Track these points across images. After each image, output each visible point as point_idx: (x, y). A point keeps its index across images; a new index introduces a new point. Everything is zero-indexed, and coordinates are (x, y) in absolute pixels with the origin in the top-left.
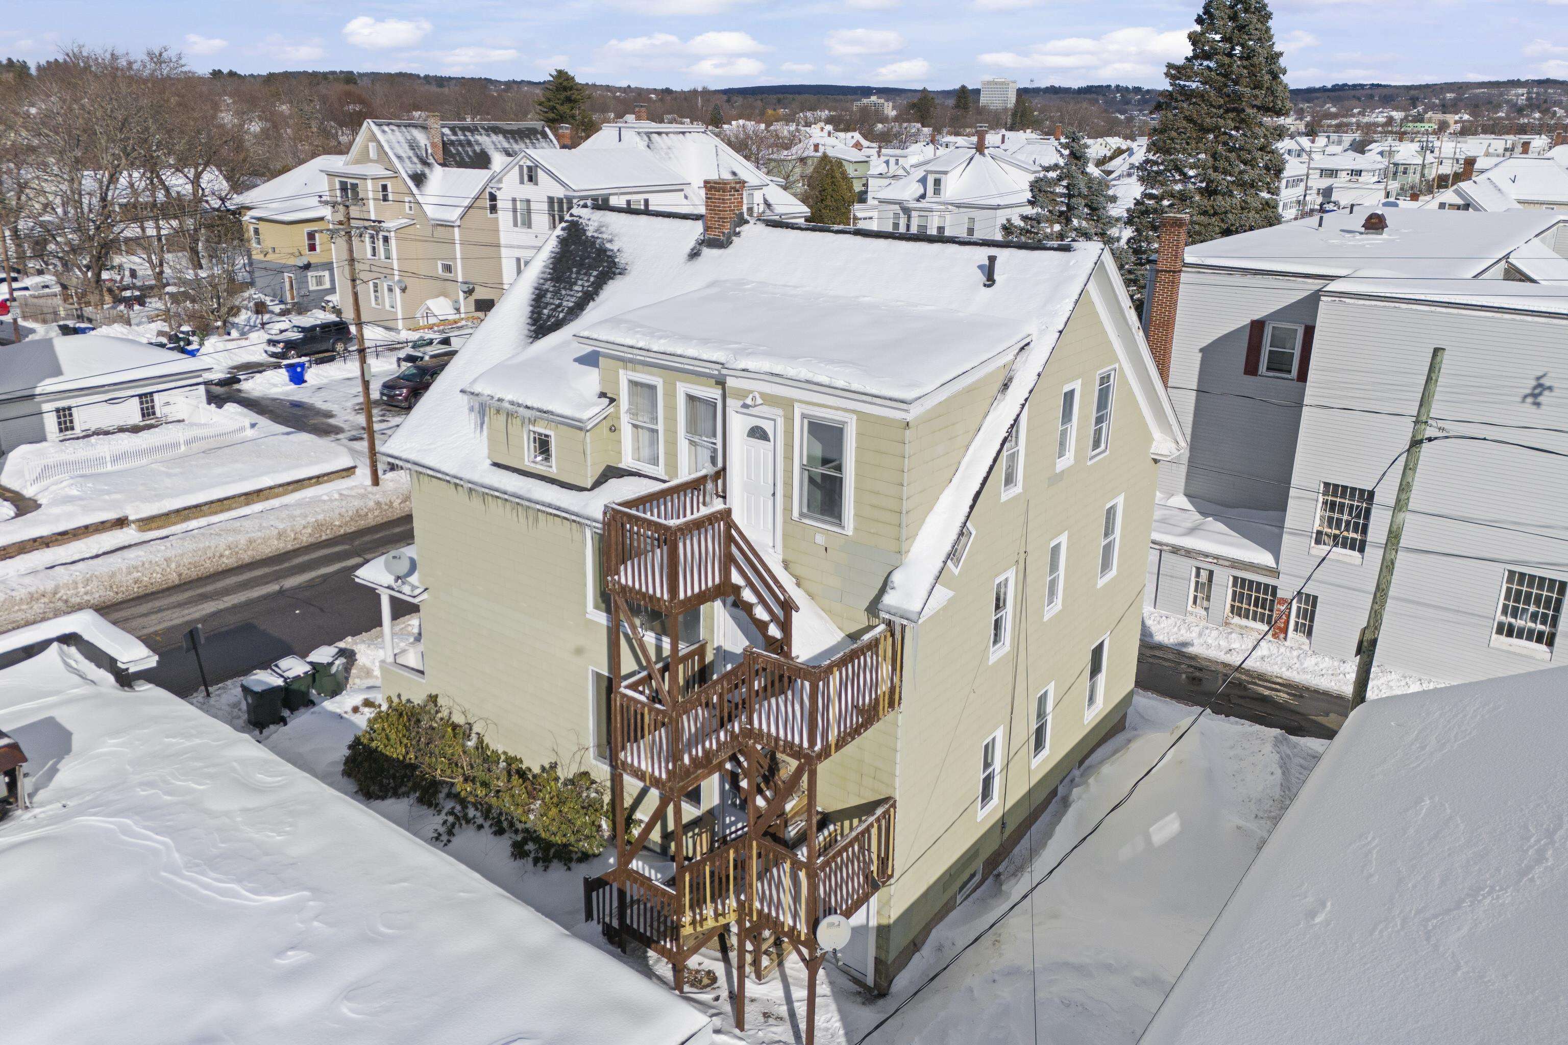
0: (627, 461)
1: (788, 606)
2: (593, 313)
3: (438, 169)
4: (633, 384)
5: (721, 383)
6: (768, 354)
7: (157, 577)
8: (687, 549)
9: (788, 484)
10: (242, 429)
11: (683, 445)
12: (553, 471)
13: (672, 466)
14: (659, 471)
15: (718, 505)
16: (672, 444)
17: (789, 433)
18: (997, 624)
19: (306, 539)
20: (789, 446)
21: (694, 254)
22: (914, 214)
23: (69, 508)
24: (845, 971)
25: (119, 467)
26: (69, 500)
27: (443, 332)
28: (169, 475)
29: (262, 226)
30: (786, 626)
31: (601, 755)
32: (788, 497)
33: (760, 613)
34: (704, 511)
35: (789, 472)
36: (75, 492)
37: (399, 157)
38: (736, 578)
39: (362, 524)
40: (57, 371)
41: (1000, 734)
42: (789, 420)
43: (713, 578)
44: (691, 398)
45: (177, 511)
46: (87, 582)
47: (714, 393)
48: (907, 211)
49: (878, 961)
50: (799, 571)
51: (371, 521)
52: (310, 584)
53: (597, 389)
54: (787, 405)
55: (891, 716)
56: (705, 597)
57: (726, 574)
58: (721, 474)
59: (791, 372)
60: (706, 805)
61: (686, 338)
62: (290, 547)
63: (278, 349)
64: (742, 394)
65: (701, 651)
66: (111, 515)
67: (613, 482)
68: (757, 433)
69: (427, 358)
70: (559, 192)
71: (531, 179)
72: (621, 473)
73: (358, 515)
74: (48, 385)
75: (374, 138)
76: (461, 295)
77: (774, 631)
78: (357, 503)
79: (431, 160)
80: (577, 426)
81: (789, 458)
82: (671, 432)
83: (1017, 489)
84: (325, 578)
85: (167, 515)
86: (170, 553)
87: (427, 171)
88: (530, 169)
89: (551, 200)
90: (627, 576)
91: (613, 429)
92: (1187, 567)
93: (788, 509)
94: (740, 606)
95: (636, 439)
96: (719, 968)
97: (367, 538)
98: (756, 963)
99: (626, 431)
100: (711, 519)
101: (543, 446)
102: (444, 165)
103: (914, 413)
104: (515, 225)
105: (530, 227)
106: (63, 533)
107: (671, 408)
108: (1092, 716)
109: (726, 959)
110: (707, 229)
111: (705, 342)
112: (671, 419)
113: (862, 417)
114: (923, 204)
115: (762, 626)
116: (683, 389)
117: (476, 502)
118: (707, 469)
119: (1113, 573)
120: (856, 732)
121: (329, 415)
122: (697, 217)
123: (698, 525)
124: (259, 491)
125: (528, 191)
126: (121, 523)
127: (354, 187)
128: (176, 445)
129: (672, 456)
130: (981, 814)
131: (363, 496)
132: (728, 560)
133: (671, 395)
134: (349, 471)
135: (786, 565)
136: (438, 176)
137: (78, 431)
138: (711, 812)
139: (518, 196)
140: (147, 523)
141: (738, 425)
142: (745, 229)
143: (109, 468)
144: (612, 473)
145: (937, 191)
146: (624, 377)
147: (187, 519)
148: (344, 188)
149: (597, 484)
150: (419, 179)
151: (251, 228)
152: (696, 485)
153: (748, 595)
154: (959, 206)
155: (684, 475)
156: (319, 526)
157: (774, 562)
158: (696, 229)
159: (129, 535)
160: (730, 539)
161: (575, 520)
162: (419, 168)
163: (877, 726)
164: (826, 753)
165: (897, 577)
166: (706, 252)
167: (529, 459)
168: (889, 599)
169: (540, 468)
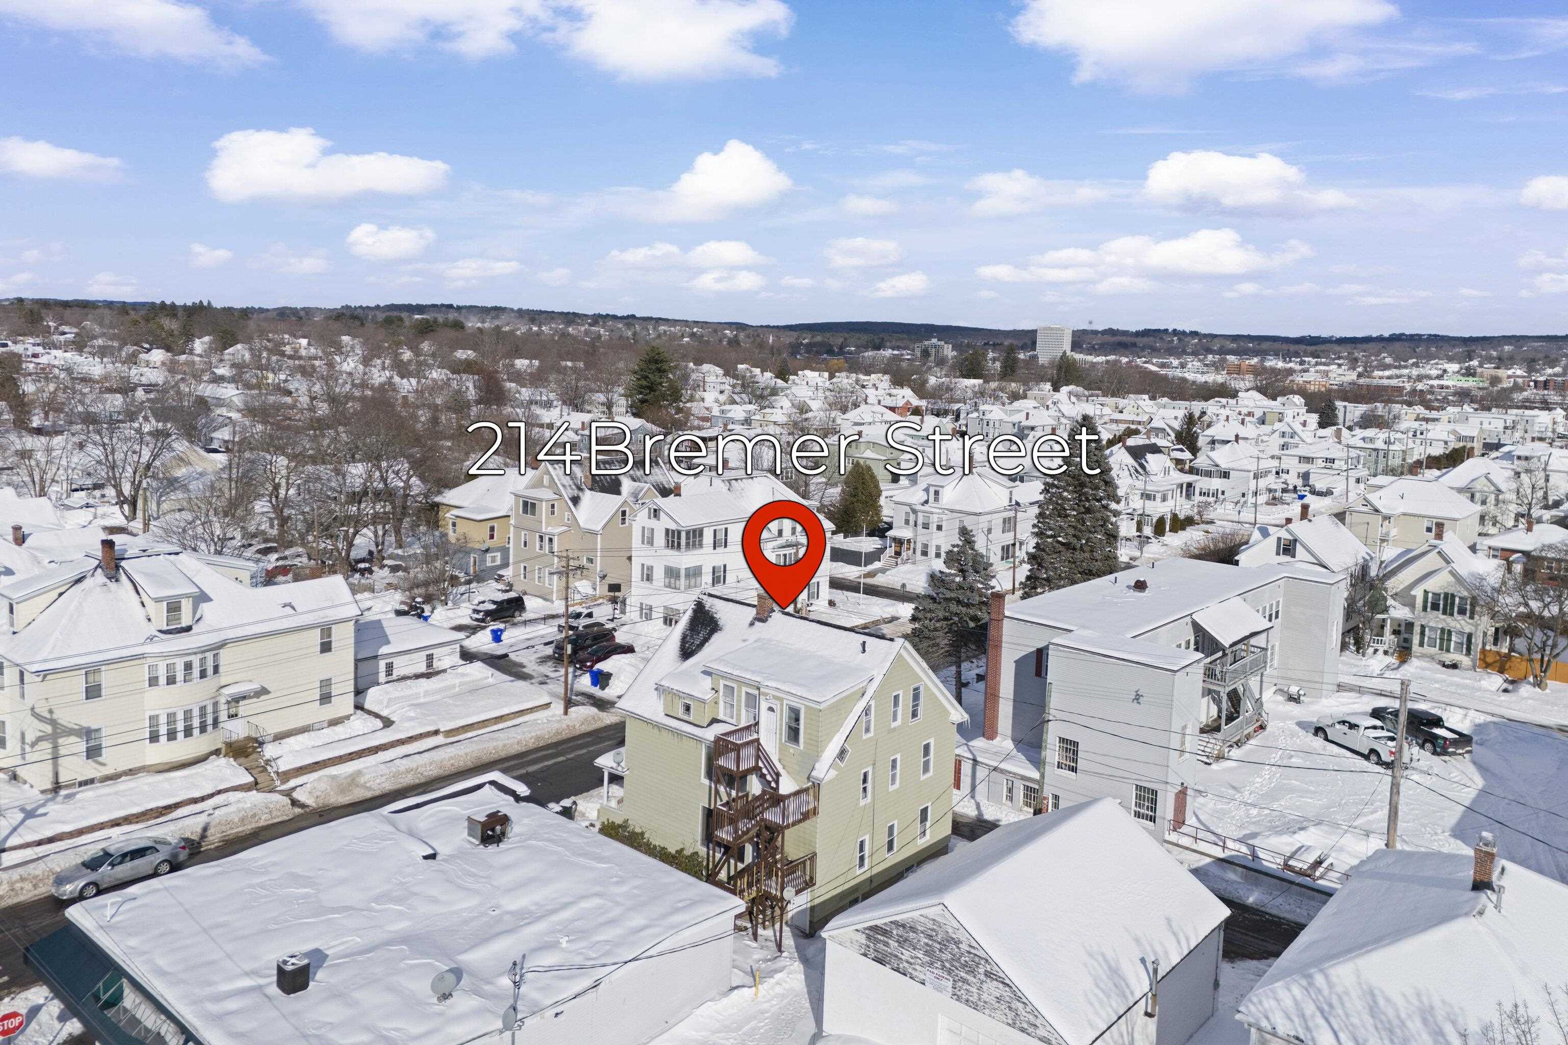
0: (721, 717)
1: (778, 775)
2: (708, 649)
3: (588, 493)
4: (725, 686)
5: (759, 689)
6: (777, 680)
7: (462, 763)
8: (744, 753)
9: (781, 730)
10: (487, 678)
11: (743, 711)
12: (691, 719)
13: (739, 719)
14: (734, 721)
15: (755, 736)
16: (739, 710)
17: (782, 710)
18: (865, 789)
19: (531, 745)
20: (782, 715)
21: (752, 624)
22: (920, 515)
23: (412, 723)
24: (797, 928)
25: (426, 700)
26: (411, 719)
27: (589, 608)
28: (456, 706)
29: (458, 521)
30: (777, 782)
31: (703, 844)
32: (781, 734)
33: (769, 778)
34: (750, 738)
35: (781, 725)
36: (412, 714)
37: (564, 486)
38: (761, 764)
39: (560, 738)
40: (388, 642)
41: (867, 838)
42: (782, 705)
43: (752, 764)
44: (747, 693)
45: (463, 727)
46: (431, 764)
47: (756, 692)
48: (915, 512)
49: (811, 922)
50: (785, 763)
51: (564, 736)
52: (541, 771)
53: (710, 686)
54: (781, 700)
55: (814, 819)
56: (749, 771)
57: (757, 763)
58: (757, 724)
59: (783, 688)
60: (746, 863)
61: (747, 670)
62: (524, 749)
63: (480, 616)
64: (766, 694)
65: (747, 795)
66: (432, 728)
67: (715, 725)
68: (771, 709)
69: (581, 628)
70: (673, 526)
71: (655, 516)
72: (718, 721)
73: (558, 733)
74: (384, 650)
75: (548, 473)
76: (598, 579)
77: (773, 785)
78: (556, 726)
79: (584, 487)
80: (703, 702)
81: (781, 719)
82: (739, 706)
83: (871, 734)
84: (548, 767)
85: (458, 729)
86: (468, 750)
87: (581, 494)
88: (655, 510)
89: (667, 530)
90: (721, 762)
91: (716, 703)
92: (1003, 779)
93: (781, 739)
94: (763, 776)
95: (725, 708)
96: (749, 925)
97: (564, 746)
98: (763, 923)
99: (721, 704)
100: (752, 742)
101: (688, 708)
102: (591, 489)
103: (822, 707)
104: (643, 543)
105: (652, 545)
106: (411, 738)
107: (739, 696)
108: (923, 843)
109: (751, 921)
110: (758, 613)
111: (753, 672)
112: (739, 701)
113: (806, 706)
114: (926, 508)
115: (769, 783)
116: (744, 689)
117: (656, 731)
118: (752, 722)
119: (931, 773)
120: (800, 821)
121: (522, 666)
122: (754, 606)
123: (748, 743)
124: (502, 717)
125: (653, 523)
126: (436, 732)
127: (533, 505)
128: (454, 686)
129: (739, 715)
130: (859, 872)
131: (559, 721)
132: (758, 758)
133: (740, 691)
134: (547, 705)
135: (780, 760)
136: (588, 497)
137: (394, 677)
138: (748, 865)
139: (646, 526)
140: (449, 733)
141: (764, 705)
142: (773, 614)
143: (422, 700)
144: (715, 721)
145: (936, 499)
146: (722, 682)
147: (466, 732)
148: (525, 504)
149: (709, 725)
150: (576, 500)
151: (451, 522)
152: (748, 728)
153: (764, 771)
154: (952, 511)
155: (743, 724)
156: (538, 738)
157: (775, 759)
158: (752, 612)
159: (439, 740)
160: (759, 749)
161: (699, 740)
162: (576, 493)
163: (808, 822)
164: (788, 827)
165: (817, 766)
166: (757, 623)
167: (680, 713)
168: (814, 774)
169: (686, 718)
